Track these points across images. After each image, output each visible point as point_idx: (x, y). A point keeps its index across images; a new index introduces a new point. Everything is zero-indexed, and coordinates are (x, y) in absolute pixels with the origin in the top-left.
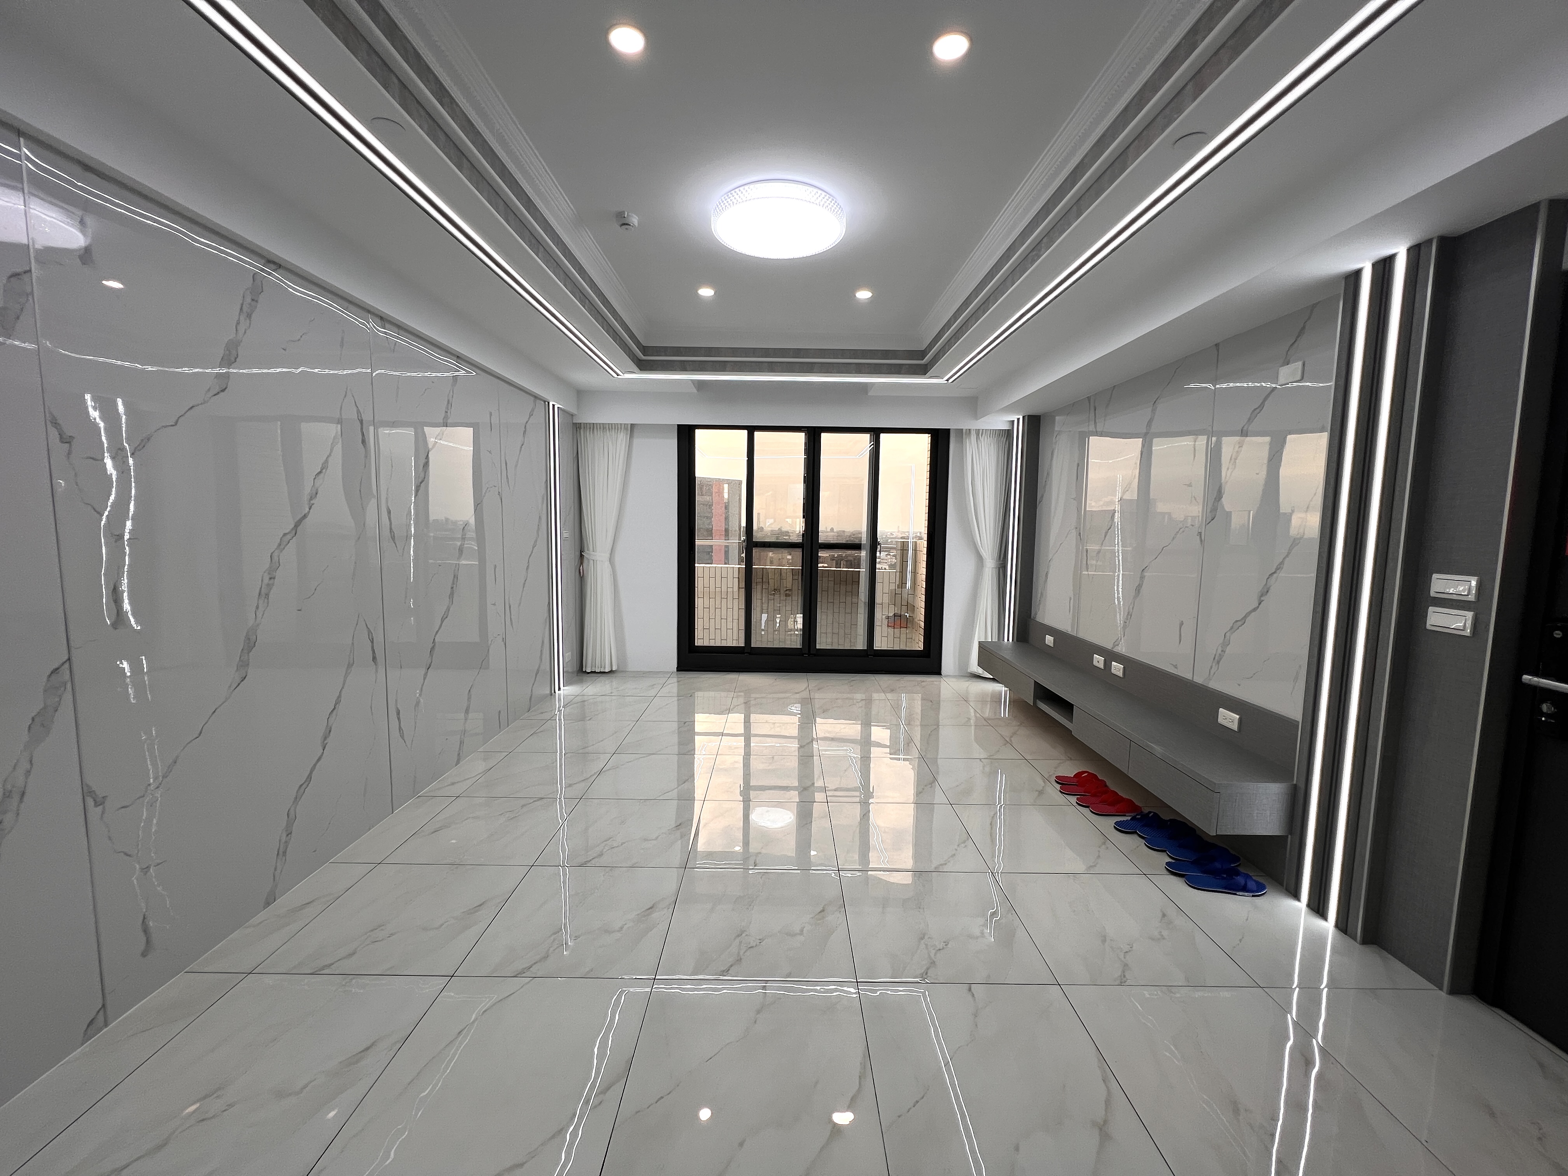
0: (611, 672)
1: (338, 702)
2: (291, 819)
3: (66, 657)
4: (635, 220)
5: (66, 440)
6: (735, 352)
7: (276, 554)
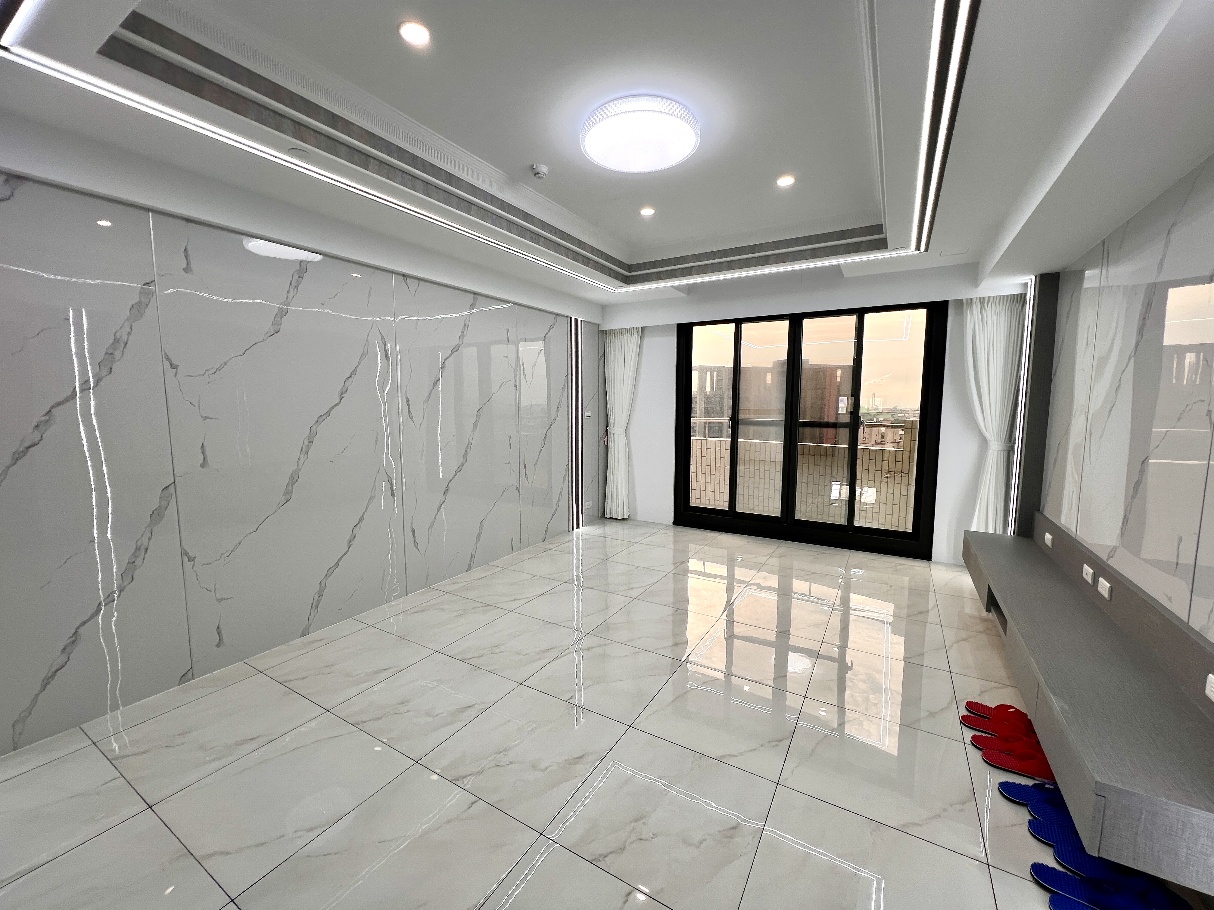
0: (623, 519)
1: (361, 520)
2: (322, 588)
3: (172, 481)
4: (544, 169)
5: (173, 366)
6: (698, 257)
7: (314, 427)
